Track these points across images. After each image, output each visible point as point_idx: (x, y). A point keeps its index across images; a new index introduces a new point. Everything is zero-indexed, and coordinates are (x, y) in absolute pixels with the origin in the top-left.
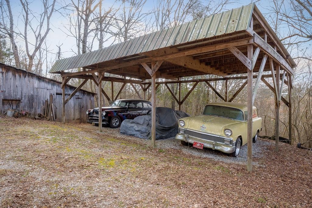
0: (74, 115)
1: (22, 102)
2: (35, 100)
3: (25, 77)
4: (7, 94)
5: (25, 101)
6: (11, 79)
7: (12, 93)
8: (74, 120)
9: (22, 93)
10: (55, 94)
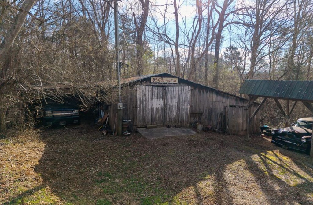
0: (243, 126)
1: (203, 115)
2: (213, 113)
3: (207, 92)
4: (194, 109)
5: (206, 114)
6: (197, 95)
7: (197, 108)
8: (242, 131)
9: (204, 107)
10: (228, 106)
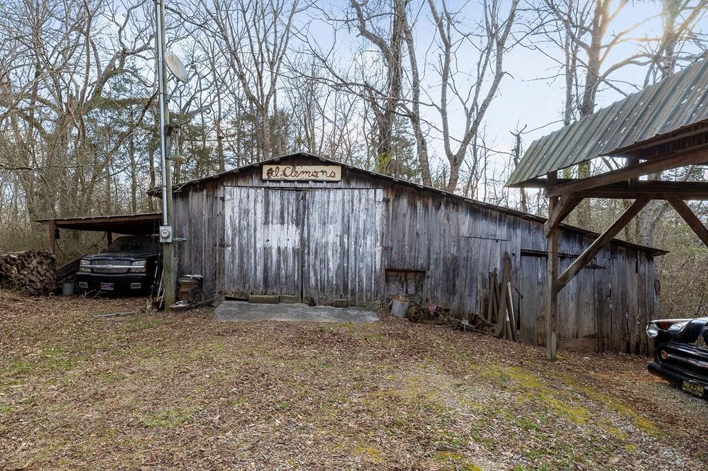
0: (577, 321)
1: (428, 277)
2: (463, 272)
3: (438, 208)
4: (395, 256)
5: (436, 273)
7: (407, 253)
8: (577, 338)
9: (429, 251)
10: (518, 254)
